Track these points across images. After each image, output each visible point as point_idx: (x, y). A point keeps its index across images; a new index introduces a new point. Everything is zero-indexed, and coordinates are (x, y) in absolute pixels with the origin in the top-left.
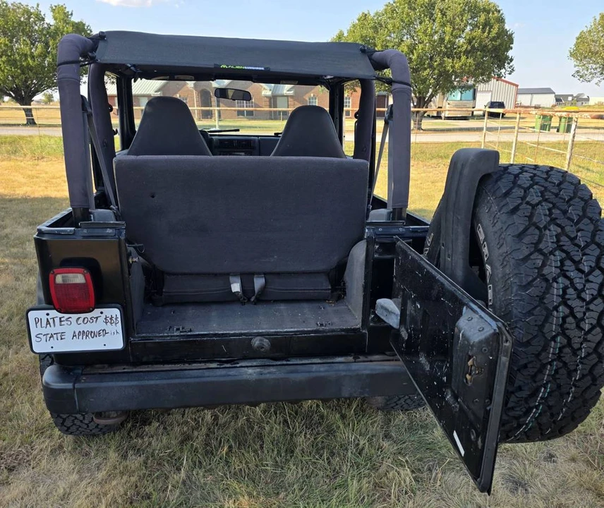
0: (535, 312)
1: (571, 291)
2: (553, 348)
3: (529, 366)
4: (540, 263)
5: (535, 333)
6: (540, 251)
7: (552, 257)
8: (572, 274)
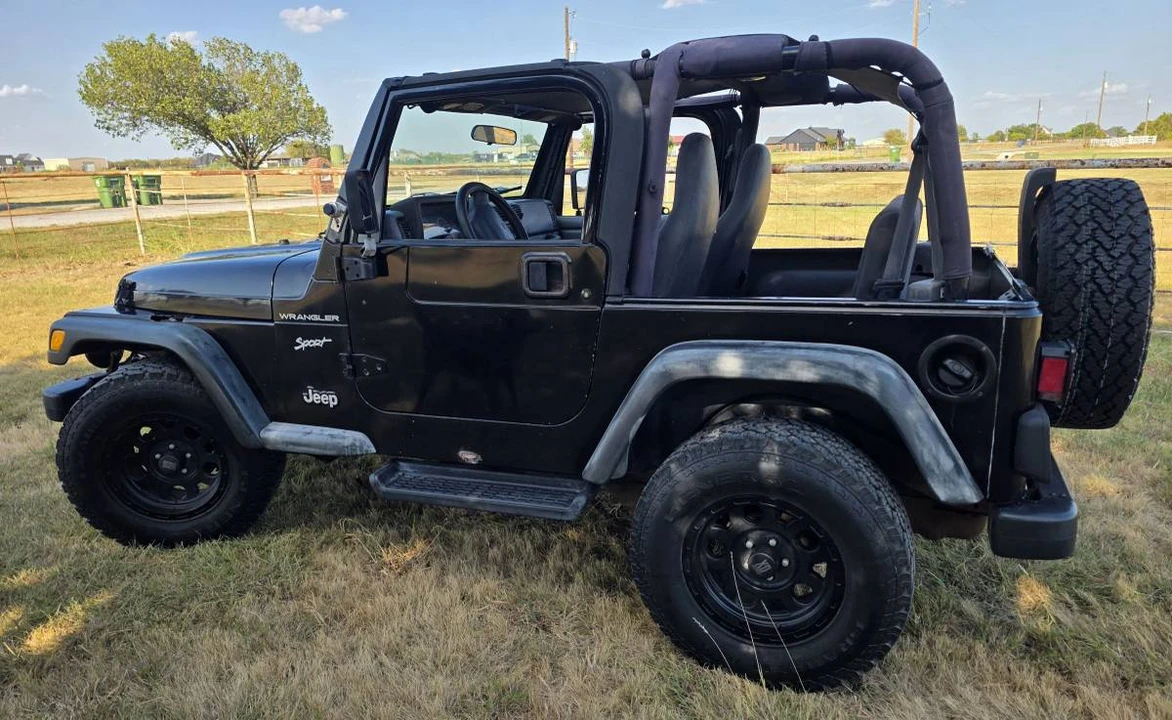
0: (1066, 288)
1: (1099, 272)
2: (1082, 318)
3: (1062, 332)
4: (1072, 250)
5: (1065, 305)
6: (1075, 242)
7: (1085, 246)
8: (1101, 259)
